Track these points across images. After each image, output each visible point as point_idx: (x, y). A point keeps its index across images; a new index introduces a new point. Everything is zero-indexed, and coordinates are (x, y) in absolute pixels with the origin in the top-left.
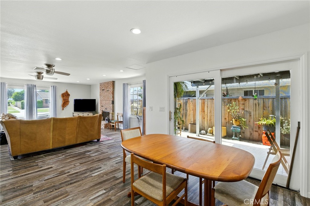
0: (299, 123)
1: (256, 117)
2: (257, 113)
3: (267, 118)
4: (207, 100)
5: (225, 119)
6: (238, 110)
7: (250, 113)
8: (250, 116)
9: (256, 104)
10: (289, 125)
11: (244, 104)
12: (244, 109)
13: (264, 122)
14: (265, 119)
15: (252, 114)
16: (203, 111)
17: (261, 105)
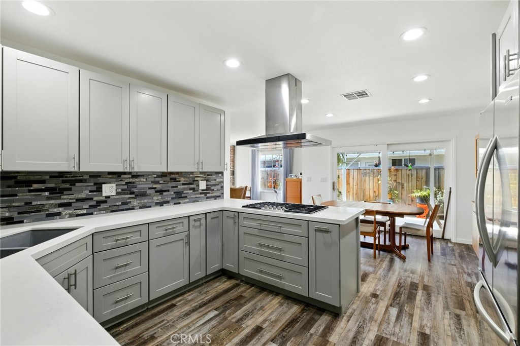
0: (450, 188)
1: (409, 189)
2: (410, 186)
3: (421, 190)
4: (352, 171)
5: (375, 192)
6: (390, 182)
7: (402, 185)
8: (403, 188)
9: (409, 175)
10: (442, 196)
11: (396, 175)
12: (396, 181)
13: (418, 194)
14: (419, 191)
15: (405, 187)
16: (348, 183)
17: (415, 176)
